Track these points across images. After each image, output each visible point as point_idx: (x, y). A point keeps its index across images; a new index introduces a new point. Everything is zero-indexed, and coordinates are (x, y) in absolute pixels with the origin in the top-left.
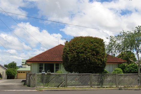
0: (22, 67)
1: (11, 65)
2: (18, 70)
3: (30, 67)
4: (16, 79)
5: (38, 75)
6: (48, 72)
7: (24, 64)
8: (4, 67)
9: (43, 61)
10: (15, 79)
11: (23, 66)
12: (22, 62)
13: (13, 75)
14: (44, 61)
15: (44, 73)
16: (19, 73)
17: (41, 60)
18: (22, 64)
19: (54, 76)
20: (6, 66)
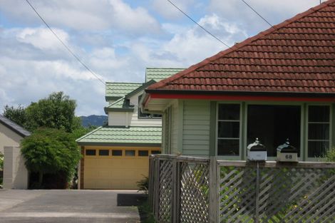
0: (106, 126)
1: (46, 115)
2: (83, 139)
3: (159, 122)
4: (75, 187)
5: (228, 169)
6: (283, 151)
7: (119, 104)
8: (9, 123)
9: (242, 89)
10: (68, 192)
11: (113, 119)
12: (108, 99)
13: (63, 165)
14: (247, 89)
15: (262, 155)
16: (88, 159)
17: (230, 85)
18: (107, 104)
19: (317, 177)
20: (16, 117)
